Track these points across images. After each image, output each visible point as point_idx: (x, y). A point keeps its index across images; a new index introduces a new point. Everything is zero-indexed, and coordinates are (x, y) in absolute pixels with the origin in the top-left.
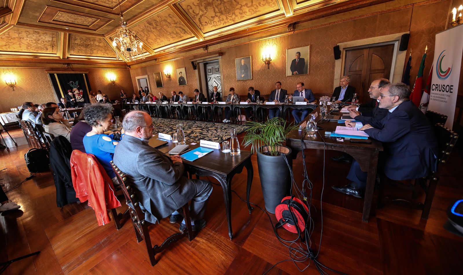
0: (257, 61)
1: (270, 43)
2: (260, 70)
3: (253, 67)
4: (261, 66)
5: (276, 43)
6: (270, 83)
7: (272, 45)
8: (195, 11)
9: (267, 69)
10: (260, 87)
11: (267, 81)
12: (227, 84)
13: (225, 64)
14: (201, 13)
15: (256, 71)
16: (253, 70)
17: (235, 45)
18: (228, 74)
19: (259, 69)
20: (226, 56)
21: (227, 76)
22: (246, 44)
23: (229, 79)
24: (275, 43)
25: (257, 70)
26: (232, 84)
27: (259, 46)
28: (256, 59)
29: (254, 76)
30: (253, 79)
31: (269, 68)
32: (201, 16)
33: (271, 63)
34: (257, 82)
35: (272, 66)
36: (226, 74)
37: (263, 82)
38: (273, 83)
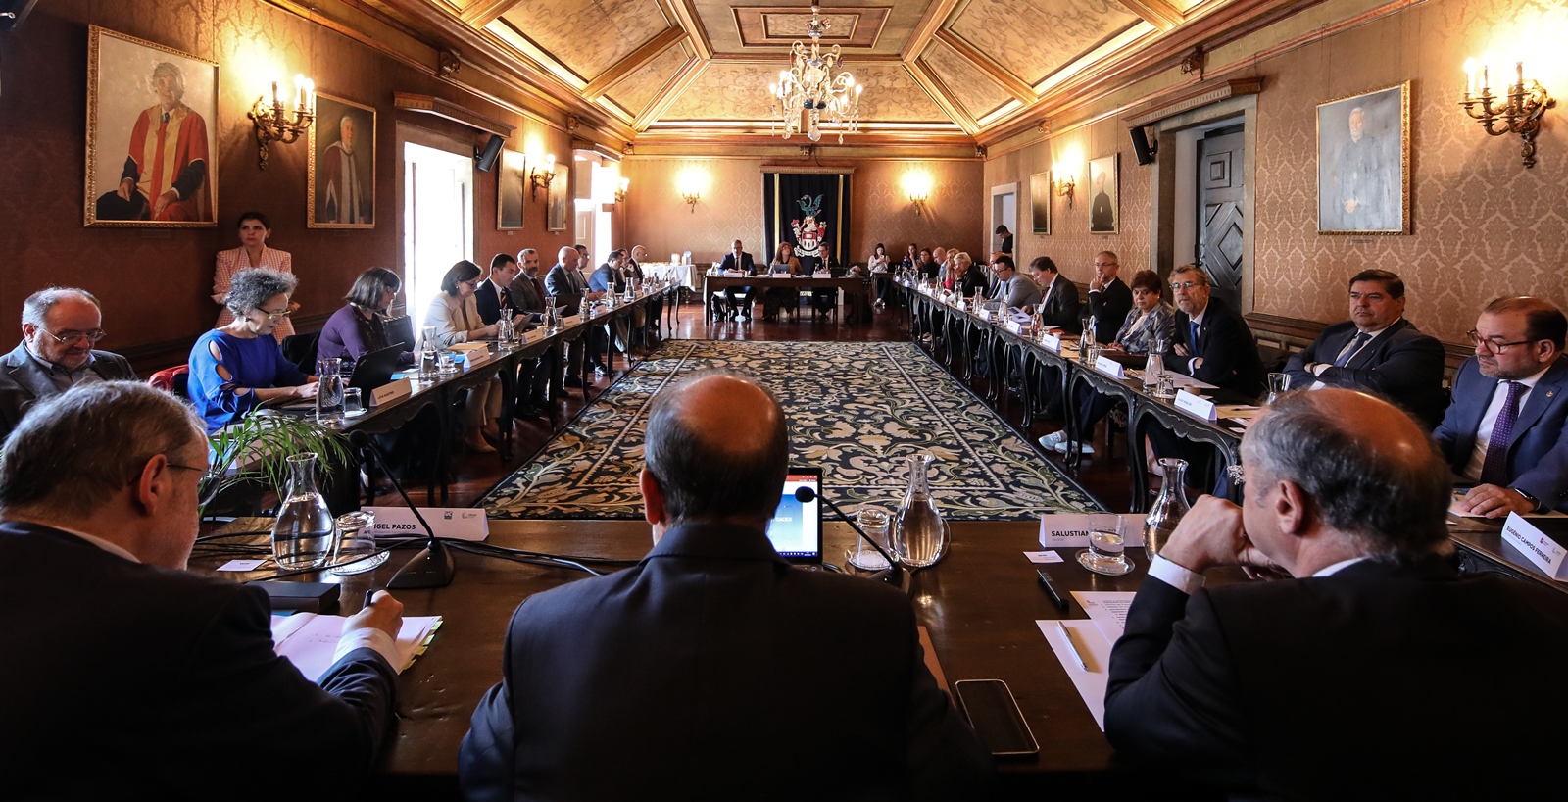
0: (1445, 114)
2: (1464, 175)
3: (1422, 154)
4: (1476, 144)
6: (1538, 271)
9: (1514, 171)
10: (1458, 291)
11: (1513, 255)
12: (1267, 248)
13: (1269, 136)
15: (1439, 177)
16: (1419, 173)
17: (1324, 30)
18: (1277, 191)
19: (1459, 168)
20: (1275, 96)
21: (1273, 203)
22: (1385, 18)
23: (1279, 220)
25: (1443, 171)
26: (1292, 248)
27: (1467, 18)
28: (1440, 102)
29: (1421, 209)
30: (1411, 229)
31: (1530, 160)
33: (1549, 126)
34: (1437, 252)
35: (1557, 145)
36: (1268, 192)
37: (1483, 255)
38: (1560, 272)
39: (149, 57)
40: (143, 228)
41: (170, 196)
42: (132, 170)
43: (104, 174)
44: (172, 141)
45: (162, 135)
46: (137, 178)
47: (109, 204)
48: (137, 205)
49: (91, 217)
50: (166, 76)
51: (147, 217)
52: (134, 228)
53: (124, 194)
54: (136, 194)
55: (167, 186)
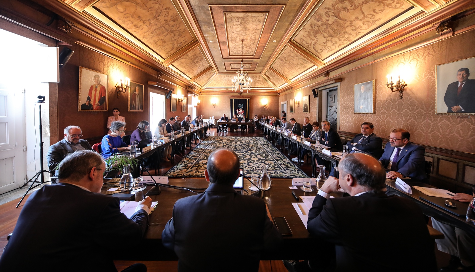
0: (382, 87)
1: (405, 59)
2: (387, 101)
3: (377, 96)
4: (389, 94)
5: (417, 57)
6: (403, 122)
7: (409, 61)
8: (307, 42)
9: (398, 100)
10: (385, 126)
11: (397, 119)
12: (343, 116)
13: (343, 92)
14: (313, 42)
15: (381, 101)
16: (377, 100)
17: (356, 67)
18: (345, 104)
19: (386, 99)
20: (345, 82)
21: (344, 106)
22: (369, 65)
23: (345, 110)
24: (414, 58)
25: (382, 100)
26: (348, 116)
27: (388, 65)
28: (381, 84)
29: (377, 108)
30: (375, 113)
31: (401, 97)
32: (314, 45)
33: (406, 90)
34: (380, 118)
35: (408, 94)
36: (343, 104)
37: (391, 118)
38: (408, 122)
39: (93, 73)
40: (91, 112)
41: (98, 105)
42: (89, 99)
43: (83, 99)
44: (98, 92)
45: (96, 91)
46: (90, 101)
47: (84, 106)
48: (90, 106)
49: (80, 109)
50: (97, 78)
51: (92, 109)
52: (89, 112)
53: (87, 104)
54: (90, 104)
55: (97, 102)
